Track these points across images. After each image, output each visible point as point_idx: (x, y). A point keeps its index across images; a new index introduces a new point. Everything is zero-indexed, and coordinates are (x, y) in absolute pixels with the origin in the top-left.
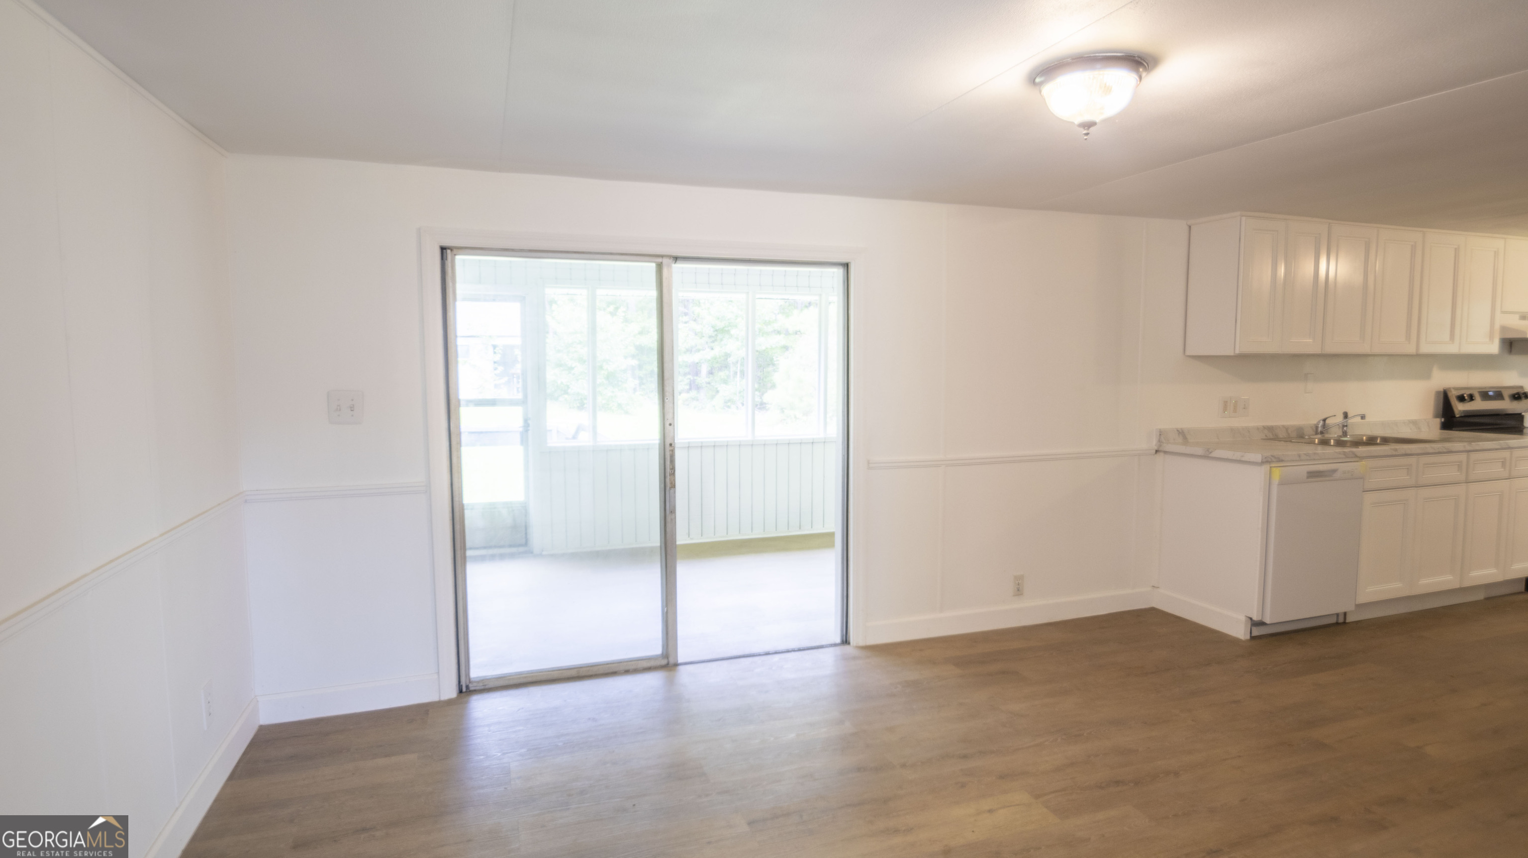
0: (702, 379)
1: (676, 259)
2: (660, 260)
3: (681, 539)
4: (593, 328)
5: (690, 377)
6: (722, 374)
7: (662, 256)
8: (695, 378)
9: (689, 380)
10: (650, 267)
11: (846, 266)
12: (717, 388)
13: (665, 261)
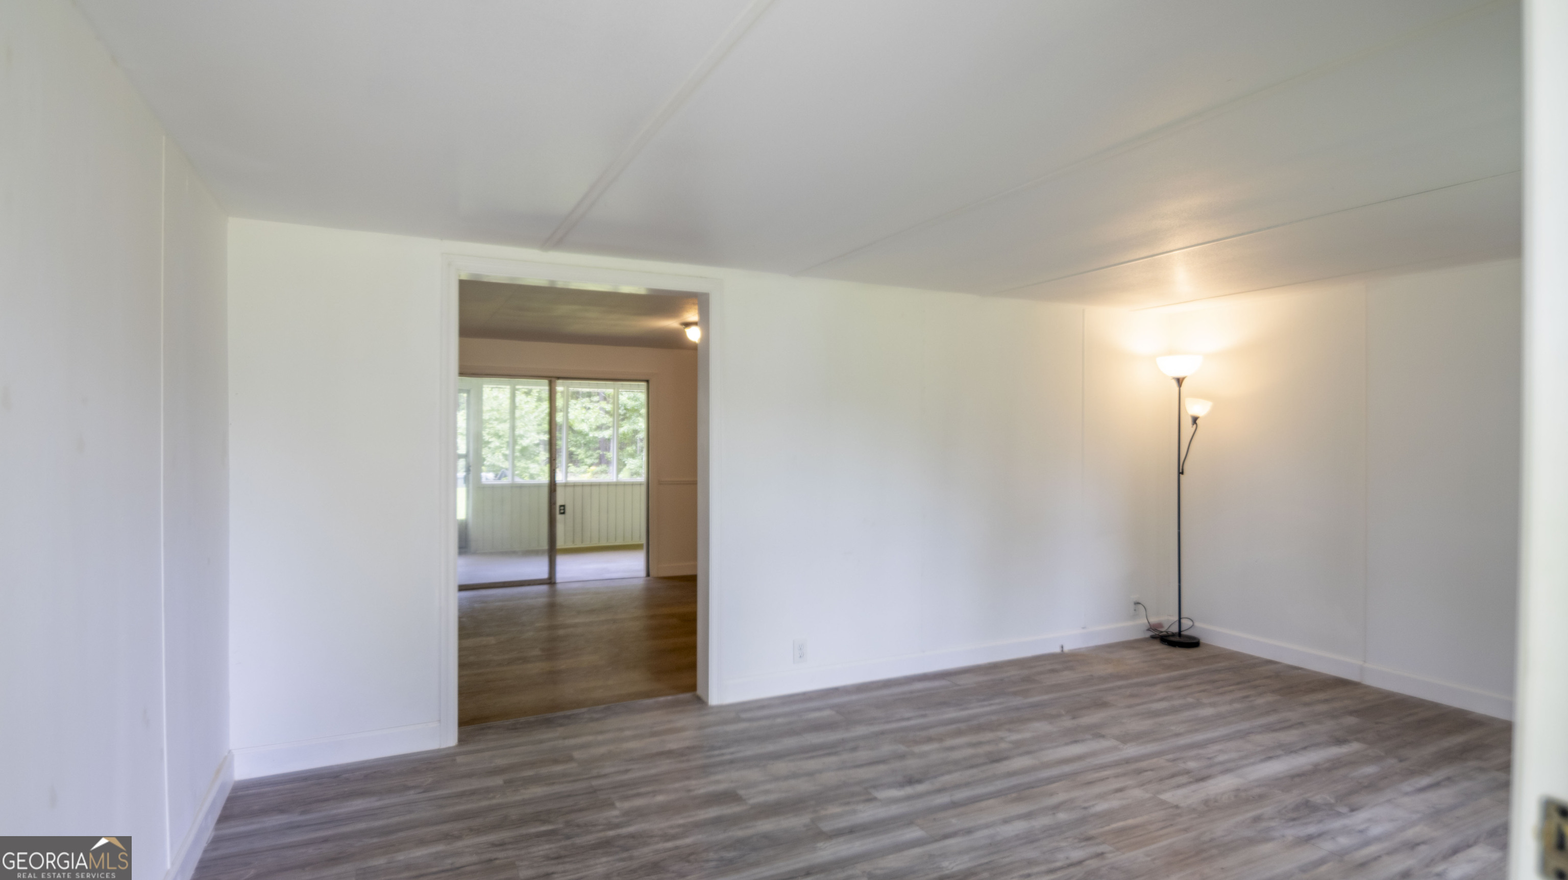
0: (612, 454)
1: (559, 378)
2: (550, 379)
3: (560, 544)
4: (513, 407)
5: (598, 451)
6: (630, 449)
7: (552, 377)
8: (605, 453)
9: (598, 455)
10: (546, 382)
11: (647, 381)
12: (624, 462)
13: (553, 379)
